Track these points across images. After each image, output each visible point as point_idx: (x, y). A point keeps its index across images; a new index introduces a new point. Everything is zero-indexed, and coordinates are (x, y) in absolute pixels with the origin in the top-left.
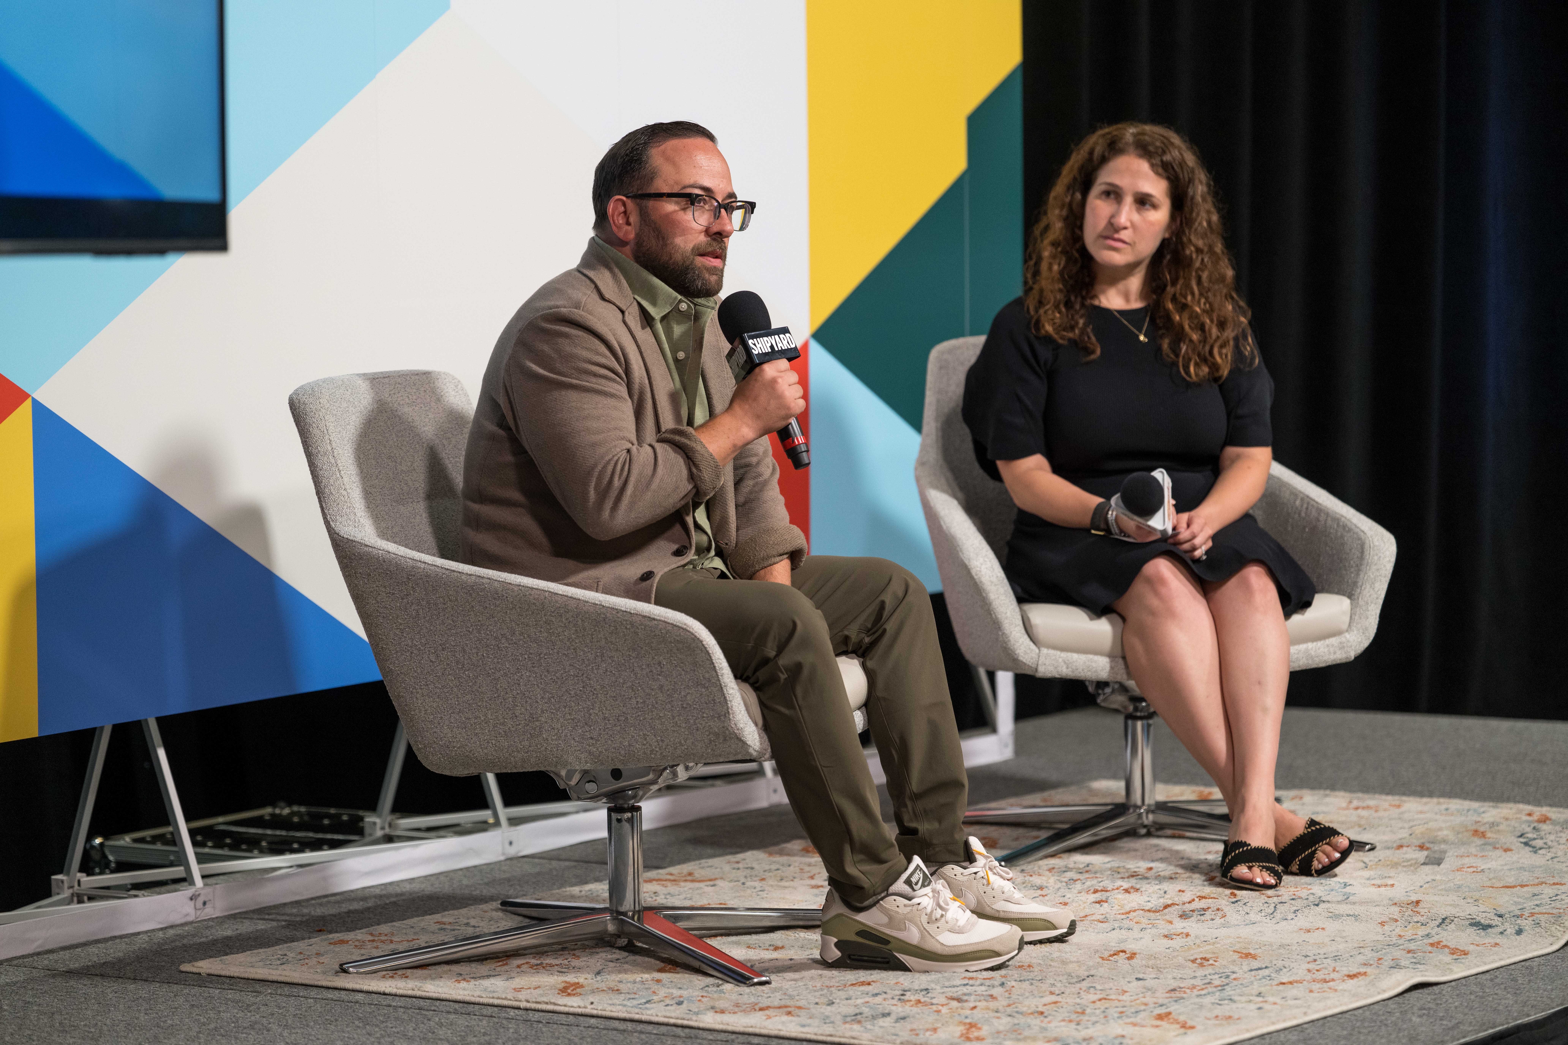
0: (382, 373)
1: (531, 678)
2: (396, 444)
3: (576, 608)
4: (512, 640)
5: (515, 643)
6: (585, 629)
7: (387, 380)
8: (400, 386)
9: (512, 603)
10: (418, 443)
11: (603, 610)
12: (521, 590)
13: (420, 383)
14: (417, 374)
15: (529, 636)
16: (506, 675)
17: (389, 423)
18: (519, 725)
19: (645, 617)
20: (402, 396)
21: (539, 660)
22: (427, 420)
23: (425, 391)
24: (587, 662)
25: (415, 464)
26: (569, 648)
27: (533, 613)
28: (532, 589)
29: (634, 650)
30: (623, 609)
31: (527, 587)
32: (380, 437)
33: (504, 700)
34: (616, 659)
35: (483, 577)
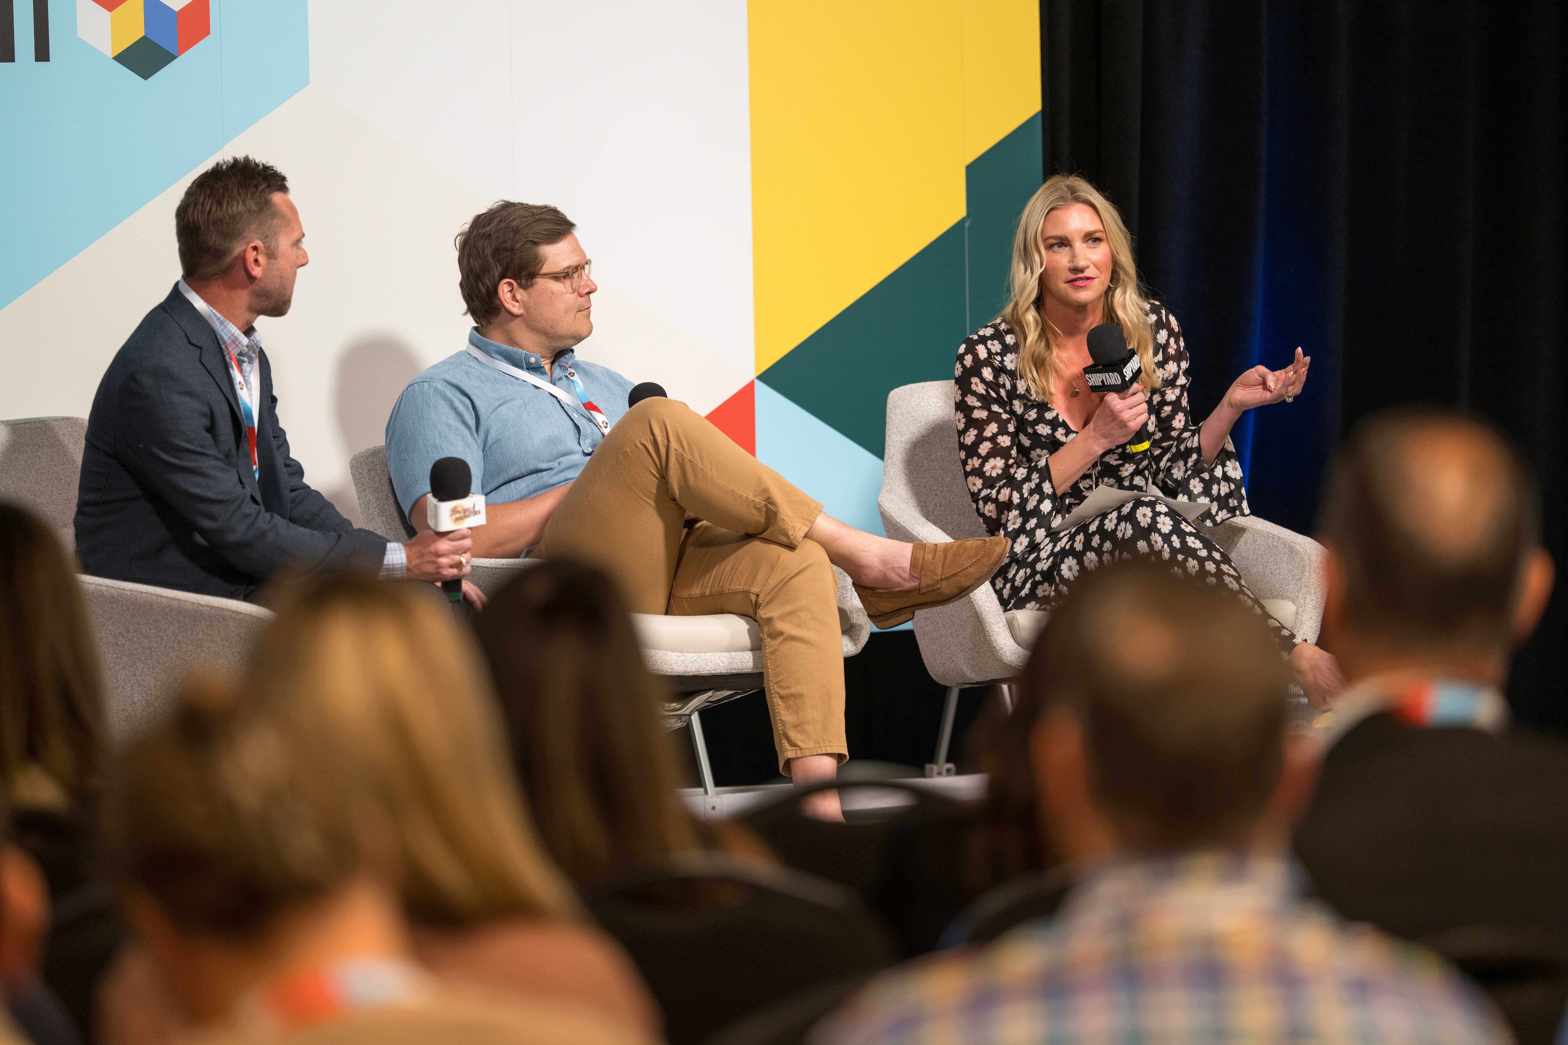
0: (24, 419)
1: (145, 670)
2: (36, 480)
3: (178, 607)
4: (127, 637)
5: (130, 640)
6: (186, 625)
7: (28, 425)
8: (40, 430)
9: (126, 605)
10: (57, 479)
11: (200, 608)
12: (132, 594)
13: (59, 428)
14: (56, 420)
15: (141, 633)
16: (124, 668)
17: (29, 462)
18: (137, 710)
19: (233, 611)
20: (42, 439)
21: (151, 653)
22: (65, 459)
23: (64, 435)
24: (189, 653)
25: (53, 498)
26: (174, 642)
27: (143, 613)
28: (142, 593)
29: (227, 640)
30: (216, 606)
31: (137, 591)
32: (21, 474)
33: (124, 689)
34: (212, 649)
35: (102, 585)
